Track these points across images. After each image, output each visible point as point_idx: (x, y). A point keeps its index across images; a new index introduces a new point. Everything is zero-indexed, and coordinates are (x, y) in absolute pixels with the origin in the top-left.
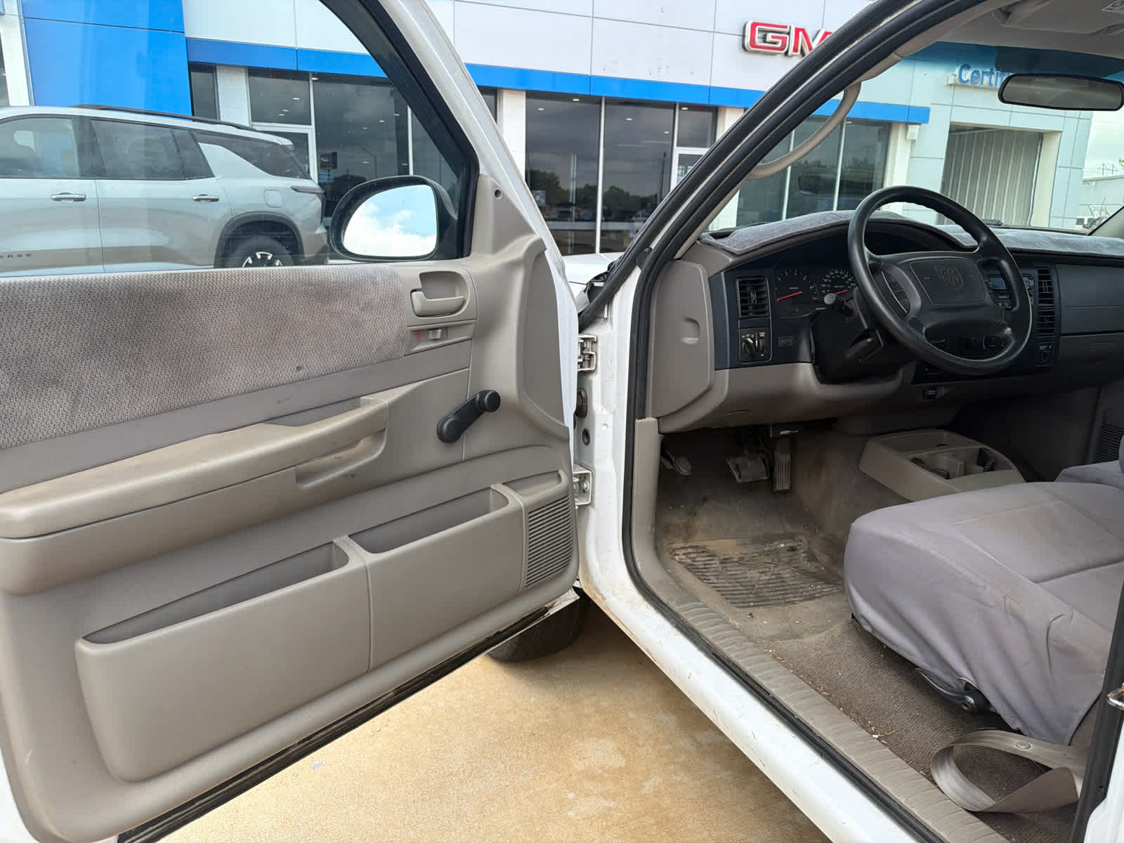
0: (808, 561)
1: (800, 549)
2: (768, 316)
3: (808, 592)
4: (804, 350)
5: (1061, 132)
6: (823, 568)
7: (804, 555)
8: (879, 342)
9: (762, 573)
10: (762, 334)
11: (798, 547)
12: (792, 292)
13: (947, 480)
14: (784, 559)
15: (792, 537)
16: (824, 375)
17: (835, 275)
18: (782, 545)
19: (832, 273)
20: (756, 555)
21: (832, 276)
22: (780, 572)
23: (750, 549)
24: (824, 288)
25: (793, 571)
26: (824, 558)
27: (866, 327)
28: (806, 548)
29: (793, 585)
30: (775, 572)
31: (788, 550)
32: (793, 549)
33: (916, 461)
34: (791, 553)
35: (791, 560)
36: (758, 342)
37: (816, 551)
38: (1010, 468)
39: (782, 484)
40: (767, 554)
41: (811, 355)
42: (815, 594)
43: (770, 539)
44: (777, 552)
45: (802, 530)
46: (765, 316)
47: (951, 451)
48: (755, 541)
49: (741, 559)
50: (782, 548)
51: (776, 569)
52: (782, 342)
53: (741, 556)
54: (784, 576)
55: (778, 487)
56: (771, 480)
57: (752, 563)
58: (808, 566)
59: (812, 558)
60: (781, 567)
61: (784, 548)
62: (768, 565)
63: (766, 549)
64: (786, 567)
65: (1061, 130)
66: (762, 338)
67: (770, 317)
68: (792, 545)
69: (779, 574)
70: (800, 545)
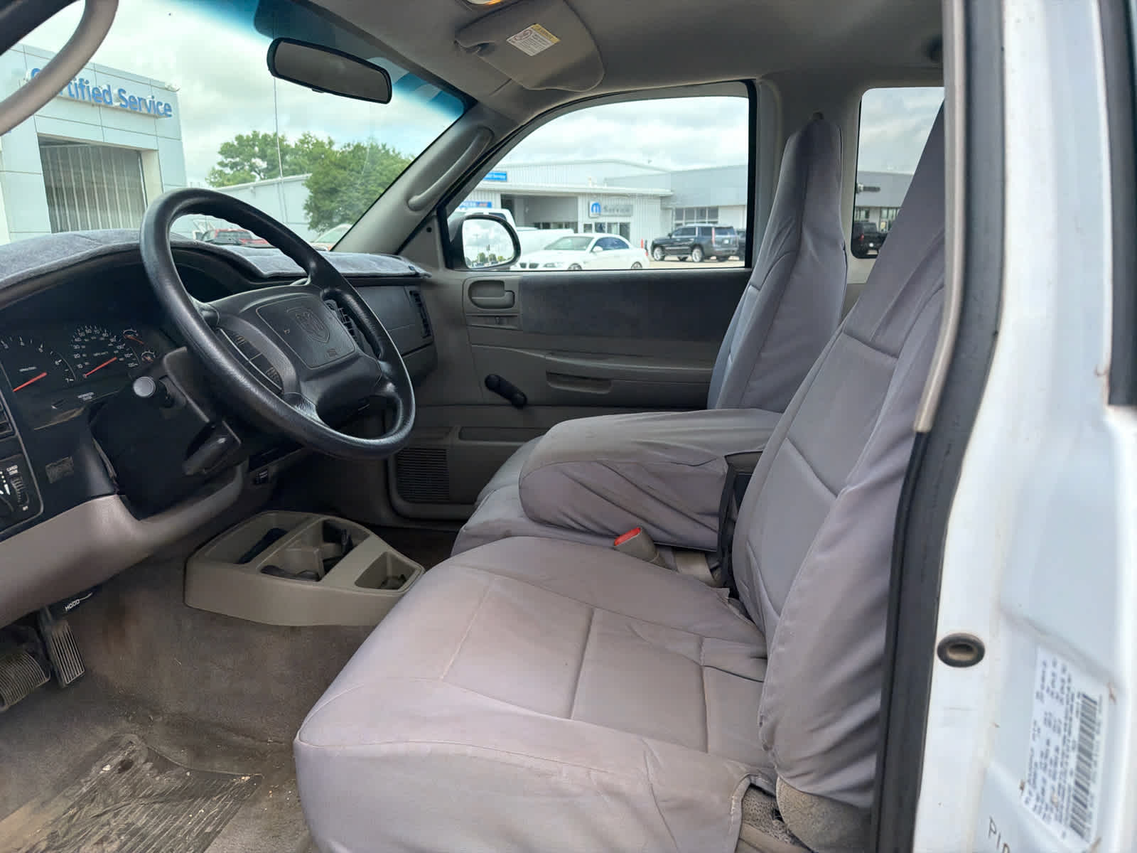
0: (160, 773)
1: (137, 759)
2: (14, 433)
3: (190, 831)
4: (96, 476)
5: (158, 150)
6: (188, 774)
7: (149, 765)
8: (235, 440)
9: (101, 842)
10: (13, 470)
11: (133, 756)
12: (27, 376)
13: (319, 583)
14: (122, 792)
15: (113, 744)
16: (140, 506)
17: (88, 336)
18: (107, 768)
19: (82, 334)
20: (71, 812)
21: (83, 338)
22: (129, 820)
23: (59, 806)
24: (78, 361)
25: (148, 807)
26: (180, 756)
27: (207, 420)
28: (145, 753)
29: (163, 833)
30: (122, 826)
31: (121, 771)
32: (125, 766)
33: (269, 570)
34: (126, 775)
35: (134, 788)
36: (10, 486)
37: (164, 749)
38: (366, 536)
39: (71, 672)
40: (90, 798)
41: (110, 480)
42: (203, 830)
43: (81, 770)
44: (104, 783)
45: (124, 724)
46: (7, 435)
47: (297, 538)
48: (60, 787)
49: (53, 836)
50: (109, 773)
51: (120, 818)
52: (53, 472)
53: (49, 831)
54: (139, 824)
55: (66, 680)
56: (54, 676)
57: (74, 832)
58: (164, 782)
59: (162, 764)
60: (124, 812)
61: (112, 771)
62: (104, 819)
63: (84, 790)
64: (133, 805)
65: (156, 148)
66: (15, 476)
67: (17, 433)
68: (120, 758)
69: (129, 825)
70: (134, 751)
